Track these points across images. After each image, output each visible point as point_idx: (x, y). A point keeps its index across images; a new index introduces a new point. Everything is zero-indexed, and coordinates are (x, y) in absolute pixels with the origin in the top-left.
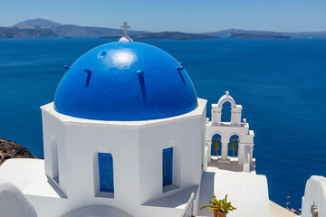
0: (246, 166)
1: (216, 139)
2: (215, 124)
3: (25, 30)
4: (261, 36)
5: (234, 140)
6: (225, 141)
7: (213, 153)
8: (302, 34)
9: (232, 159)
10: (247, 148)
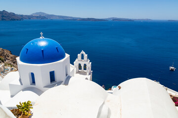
0: (88, 74)
1: (80, 65)
2: (79, 61)
3: (36, 17)
4: (124, 20)
5: (85, 65)
6: (82, 66)
7: (80, 69)
8: (139, 20)
9: (85, 71)
10: (89, 68)
